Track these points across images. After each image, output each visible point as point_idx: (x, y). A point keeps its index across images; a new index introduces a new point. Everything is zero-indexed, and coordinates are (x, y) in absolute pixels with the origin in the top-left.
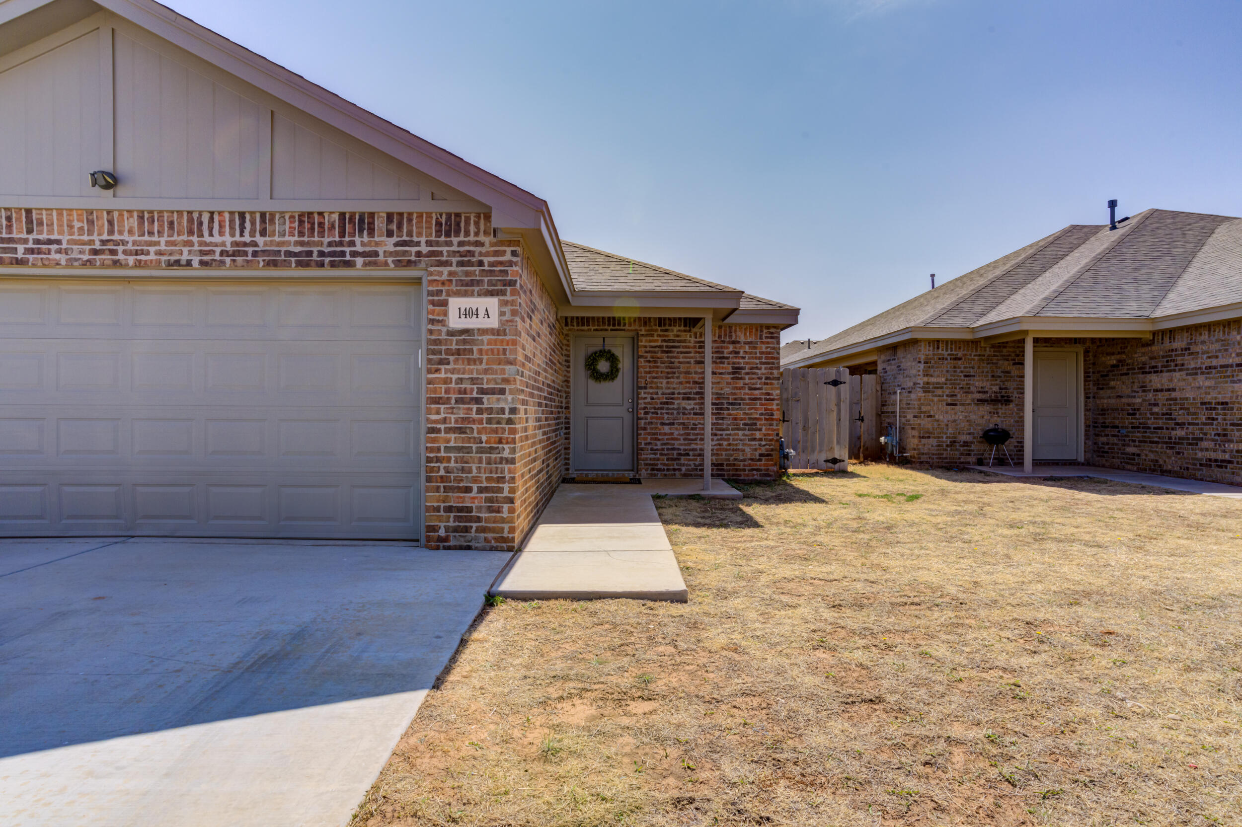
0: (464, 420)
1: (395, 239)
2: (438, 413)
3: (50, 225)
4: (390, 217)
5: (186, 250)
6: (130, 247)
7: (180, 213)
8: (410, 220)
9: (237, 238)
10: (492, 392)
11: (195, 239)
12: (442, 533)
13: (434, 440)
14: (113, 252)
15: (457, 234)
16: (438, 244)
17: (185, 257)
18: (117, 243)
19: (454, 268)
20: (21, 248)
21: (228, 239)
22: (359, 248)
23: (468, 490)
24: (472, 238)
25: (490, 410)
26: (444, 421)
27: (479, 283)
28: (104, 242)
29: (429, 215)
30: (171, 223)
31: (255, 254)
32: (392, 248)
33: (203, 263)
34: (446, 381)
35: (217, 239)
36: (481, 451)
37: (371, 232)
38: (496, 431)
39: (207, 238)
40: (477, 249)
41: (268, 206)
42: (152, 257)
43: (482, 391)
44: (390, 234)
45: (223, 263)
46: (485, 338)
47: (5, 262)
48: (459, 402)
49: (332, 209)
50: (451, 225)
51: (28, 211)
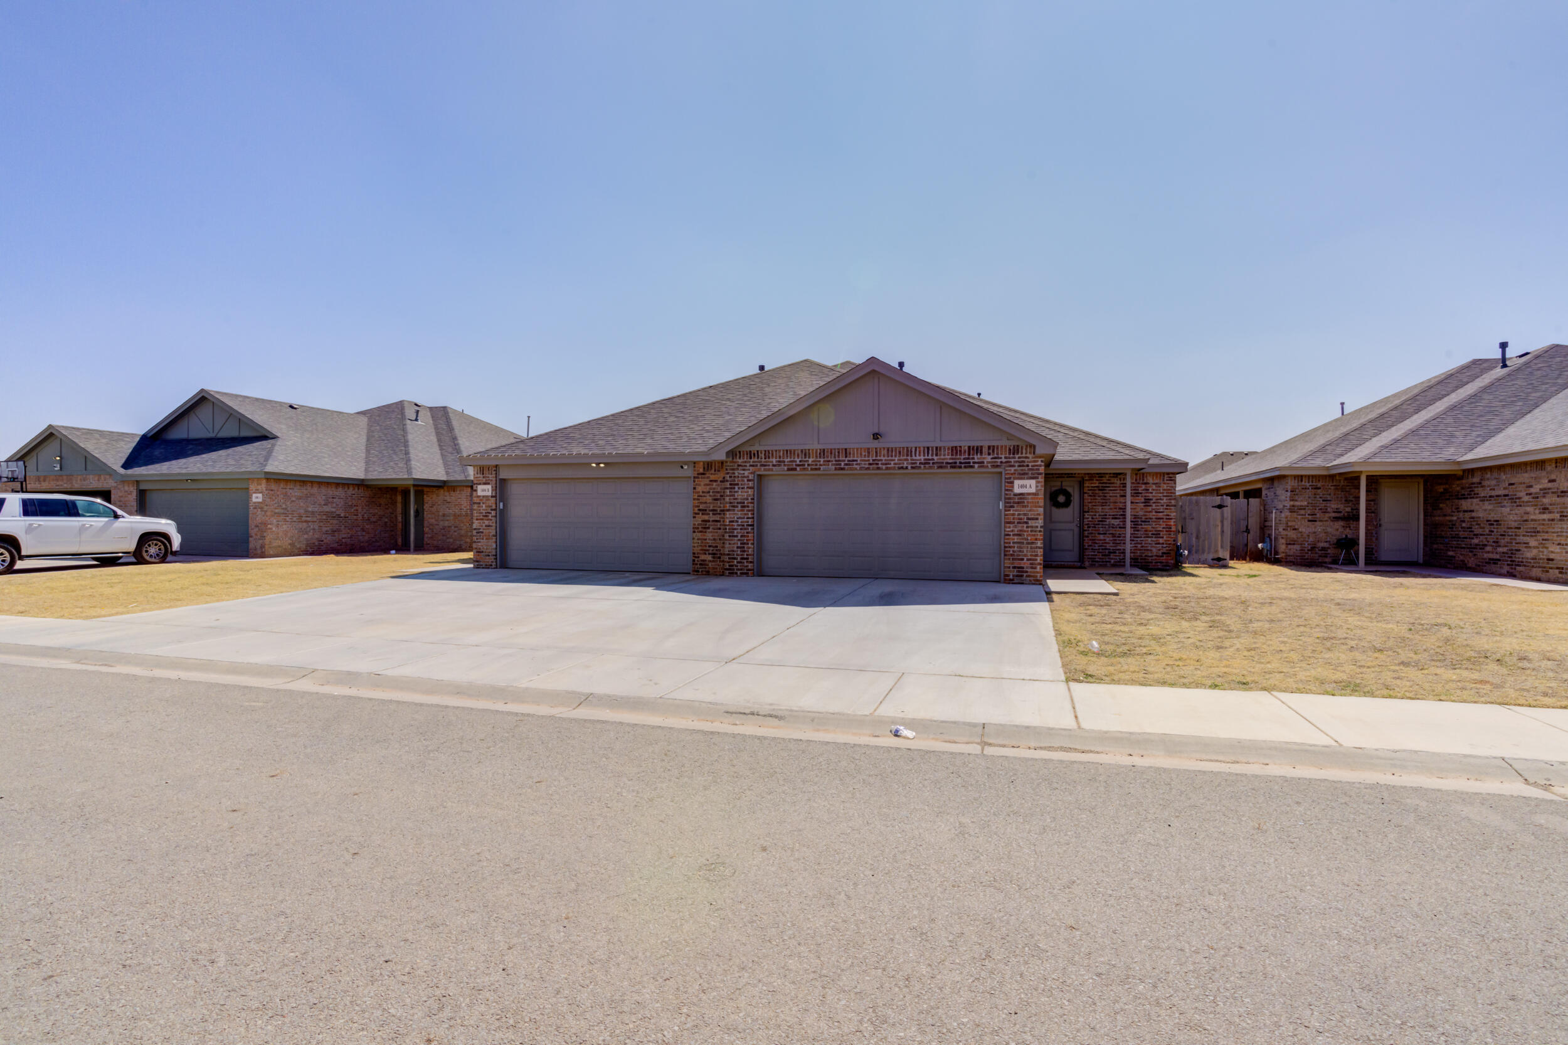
0: (1021, 531)
1: (991, 456)
2: (1010, 527)
3: (854, 454)
4: (989, 447)
5: (905, 463)
6: (884, 462)
7: (903, 448)
8: (997, 448)
9: (926, 457)
10: (1033, 519)
11: (909, 458)
12: (1011, 577)
13: (1008, 539)
14: (877, 464)
15: (1018, 453)
16: (1009, 458)
17: (905, 465)
18: (879, 460)
19: (1016, 468)
20: (843, 463)
21: (922, 457)
22: (976, 460)
23: (1023, 559)
24: (1024, 455)
25: (1032, 527)
26: (1012, 531)
27: (1027, 474)
28: (873, 460)
29: (1006, 446)
30: (900, 452)
31: (933, 463)
32: (990, 460)
33: (912, 468)
34: (1013, 515)
35: (918, 457)
36: (1028, 543)
37: (981, 453)
38: (1034, 535)
39: (914, 457)
40: (1026, 460)
41: (939, 444)
42: (892, 465)
43: (1028, 519)
44: (989, 454)
45: (920, 467)
46: (1030, 497)
47: (836, 469)
48: (1018, 523)
49: (965, 445)
50: (1015, 450)
51: (846, 449)
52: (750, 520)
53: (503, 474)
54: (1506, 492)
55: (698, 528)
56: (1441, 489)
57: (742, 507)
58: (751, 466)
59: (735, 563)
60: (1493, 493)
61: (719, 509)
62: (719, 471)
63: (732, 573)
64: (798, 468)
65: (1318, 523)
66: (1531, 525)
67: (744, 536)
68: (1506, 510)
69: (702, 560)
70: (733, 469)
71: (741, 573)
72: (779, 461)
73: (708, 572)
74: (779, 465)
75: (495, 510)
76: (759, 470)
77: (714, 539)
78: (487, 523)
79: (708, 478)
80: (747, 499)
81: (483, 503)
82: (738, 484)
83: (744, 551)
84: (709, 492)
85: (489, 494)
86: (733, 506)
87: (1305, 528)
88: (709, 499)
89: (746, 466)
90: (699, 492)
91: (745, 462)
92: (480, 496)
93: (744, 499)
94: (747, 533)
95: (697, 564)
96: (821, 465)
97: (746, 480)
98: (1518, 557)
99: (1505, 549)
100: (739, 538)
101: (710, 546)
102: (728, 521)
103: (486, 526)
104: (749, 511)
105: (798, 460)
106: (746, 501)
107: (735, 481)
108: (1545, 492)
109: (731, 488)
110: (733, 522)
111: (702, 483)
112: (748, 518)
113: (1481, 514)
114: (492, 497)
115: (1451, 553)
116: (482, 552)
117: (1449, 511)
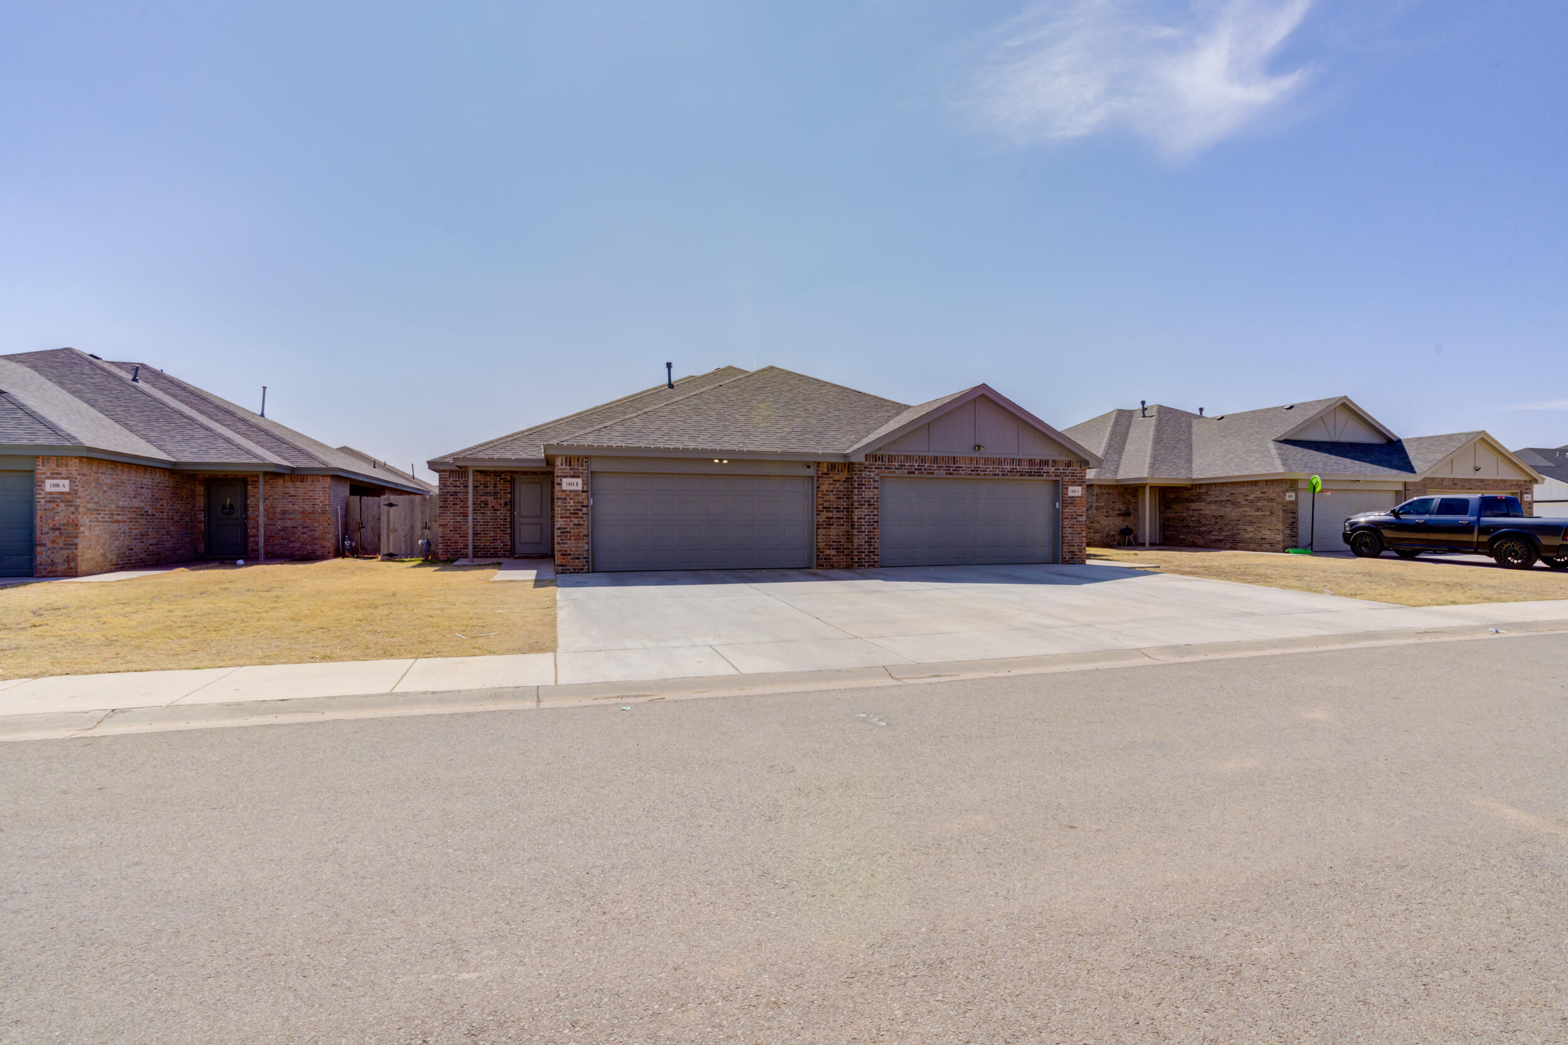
0: (1073, 524)
1: (1054, 468)
2: (1066, 522)
3: (960, 462)
4: (1053, 461)
5: (997, 470)
6: (982, 469)
7: (996, 458)
8: (1058, 462)
9: (1012, 467)
10: (1080, 515)
11: (1000, 467)
12: (1068, 560)
13: (1065, 531)
14: (978, 471)
15: (1071, 466)
16: (1066, 470)
17: (997, 472)
18: (979, 468)
19: (1069, 477)
20: (952, 469)
21: (1009, 467)
22: (1044, 471)
23: (1074, 546)
24: (1074, 468)
25: (1079, 521)
26: (1068, 525)
27: (1076, 482)
28: (975, 467)
29: (1065, 460)
30: (994, 462)
31: (1016, 472)
32: (1053, 471)
33: (1003, 475)
34: (1068, 512)
35: (1006, 467)
36: (1078, 534)
37: (1048, 465)
38: (1081, 528)
39: (1003, 467)
40: (1076, 471)
41: (1020, 457)
42: (988, 472)
43: (1077, 515)
44: (1053, 466)
45: (1007, 474)
46: (1078, 499)
47: (946, 474)
48: (1072, 518)
49: (1038, 458)
50: (1069, 464)
51: (954, 458)
52: (876, 517)
53: (596, 466)
54: (1229, 499)
55: (822, 525)
56: (1173, 496)
57: (869, 505)
58: (876, 468)
59: (863, 556)
60: (1218, 499)
61: (842, 507)
62: (842, 472)
63: (861, 566)
64: (916, 472)
65: (1110, 518)
66: (1249, 518)
67: (871, 532)
68: (1228, 510)
69: (826, 555)
70: (861, 471)
71: (869, 566)
72: (901, 465)
73: (832, 565)
74: (901, 469)
75: (587, 506)
76: (883, 472)
77: (838, 535)
78: (576, 521)
79: (832, 477)
80: (873, 498)
81: (570, 499)
82: (865, 485)
83: (871, 545)
84: (832, 491)
85: (580, 488)
86: (861, 505)
87: (1104, 521)
88: (832, 497)
89: (871, 468)
90: (823, 491)
91: (871, 465)
92: (565, 491)
93: (870, 498)
94: (874, 528)
95: (821, 559)
96: (934, 470)
97: (872, 480)
98: (1239, 538)
99: (1228, 533)
100: (866, 533)
101: (834, 542)
102: (856, 517)
103: (574, 525)
104: (875, 508)
105: (916, 465)
106: (872, 500)
107: (861, 481)
108: (1258, 499)
109: (859, 488)
110: (860, 518)
111: (826, 483)
112: (874, 515)
113: (1208, 512)
114: (583, 491)
115: (1182, 537)
116: (570, 554)
117: (1179, 510)
